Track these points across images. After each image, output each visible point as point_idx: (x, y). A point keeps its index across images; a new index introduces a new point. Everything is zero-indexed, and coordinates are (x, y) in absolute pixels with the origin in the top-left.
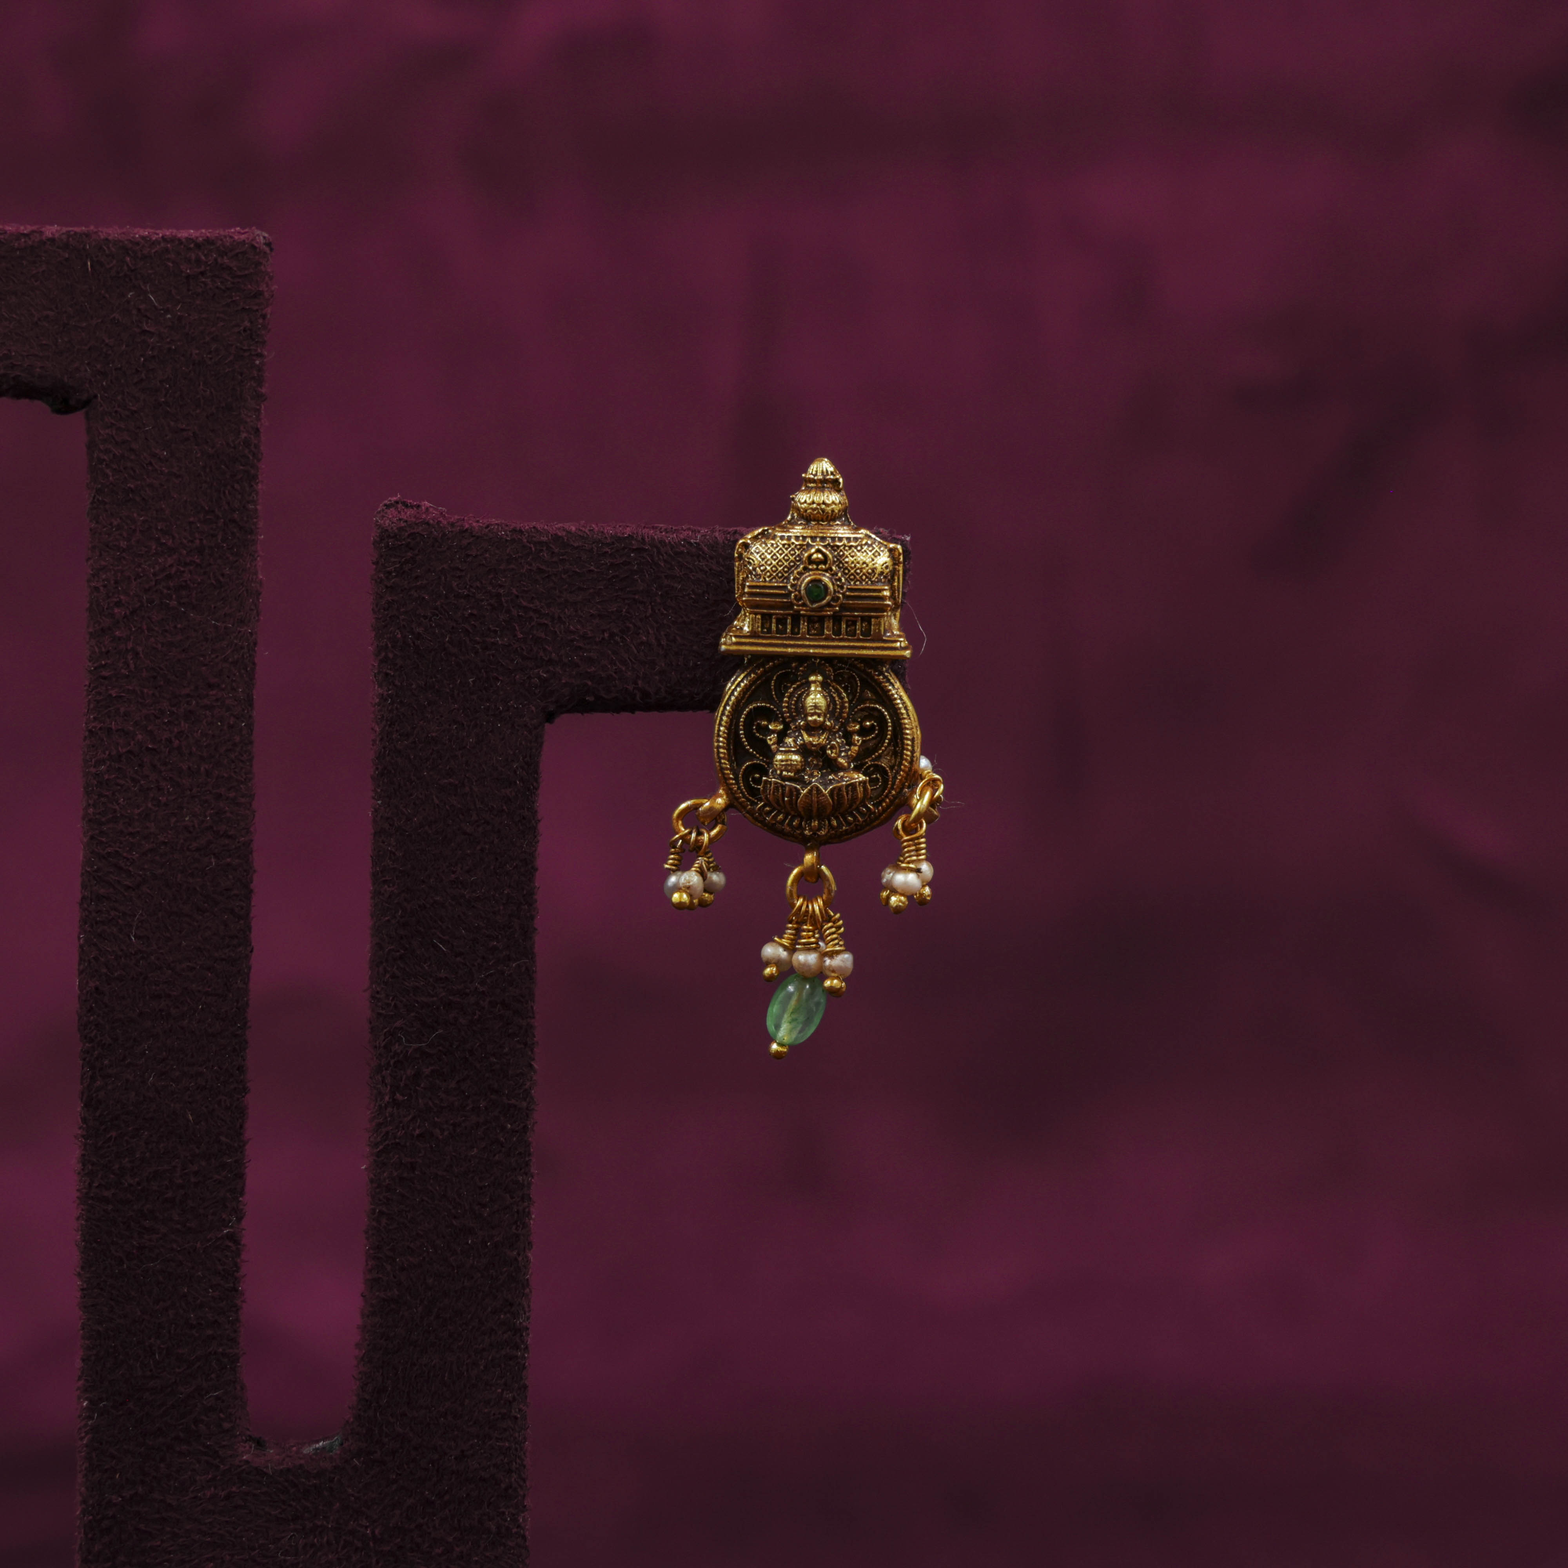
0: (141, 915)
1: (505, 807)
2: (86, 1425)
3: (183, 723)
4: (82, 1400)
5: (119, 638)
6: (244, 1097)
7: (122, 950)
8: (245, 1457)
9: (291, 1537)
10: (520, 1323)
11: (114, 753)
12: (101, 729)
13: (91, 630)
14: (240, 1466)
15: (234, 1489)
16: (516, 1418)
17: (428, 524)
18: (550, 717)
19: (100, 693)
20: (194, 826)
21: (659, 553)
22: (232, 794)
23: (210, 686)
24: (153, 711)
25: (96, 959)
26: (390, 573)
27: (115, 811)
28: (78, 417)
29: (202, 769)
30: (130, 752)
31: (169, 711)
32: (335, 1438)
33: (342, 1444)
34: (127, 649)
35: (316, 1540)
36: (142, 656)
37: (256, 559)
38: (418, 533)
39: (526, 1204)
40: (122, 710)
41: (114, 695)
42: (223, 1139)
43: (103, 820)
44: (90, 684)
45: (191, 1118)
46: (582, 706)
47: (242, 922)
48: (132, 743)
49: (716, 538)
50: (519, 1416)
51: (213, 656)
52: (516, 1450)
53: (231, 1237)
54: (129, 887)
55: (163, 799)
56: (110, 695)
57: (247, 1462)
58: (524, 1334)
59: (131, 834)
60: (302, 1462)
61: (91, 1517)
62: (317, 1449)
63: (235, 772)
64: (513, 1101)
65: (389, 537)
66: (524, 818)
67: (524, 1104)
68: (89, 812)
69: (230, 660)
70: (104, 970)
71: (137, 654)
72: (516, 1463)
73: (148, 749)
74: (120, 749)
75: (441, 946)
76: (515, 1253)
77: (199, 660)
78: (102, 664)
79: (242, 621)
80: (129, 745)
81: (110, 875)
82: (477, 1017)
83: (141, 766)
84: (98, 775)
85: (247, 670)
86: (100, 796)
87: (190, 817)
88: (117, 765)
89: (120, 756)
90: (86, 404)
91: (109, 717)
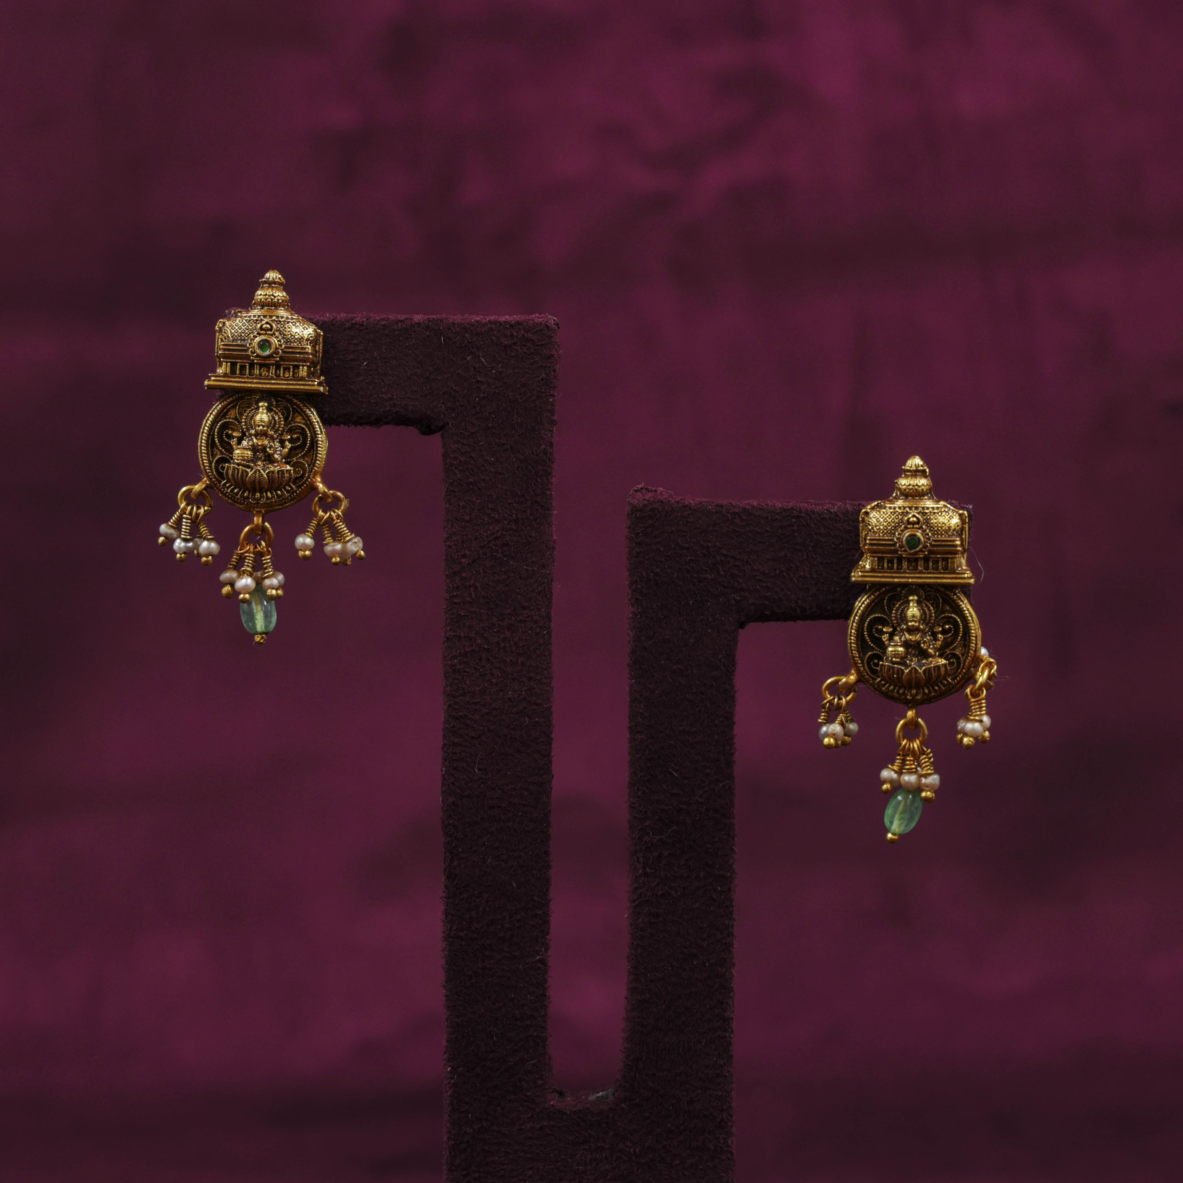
0: (481, 755)
2: (449, 1083)
3: (506, 631)
4: (446, 1067)
5: (465, 578)
6: (548, 871)
7: (469, 778)
8: (552, 1103)
9: (582, 1153)
10: (728, 1015)
11: (463, 651)
12: (454, 636)
13: (447, 573)
14: (549, 1109)
15: (545, 1123)
16: (726, 1076)
17: (662, 502)
18: (742, 625)
19: (453, 614)
20: (514, 698)
21: (810, 518)
22: (539, 677)
23: (524, 608)
24: (487, 625)
25: (453, 784)
26: (638, 534)
27: (464, 689)
28: (438, 436)
29: (519, 661)
30: (473, 650)
31: (497, 624)
32: (610, 1090)
33: (614, 1094)
34: (470, 585)
35: (598, 1156)
36: (480, 590)
37: (552, 526)
38: (656, 508)
39: (731, 938)
40: (467, 624)
41: (462, 615)
42: (535, 898)
43: (456, 694)
44: (447, 608)
45: (515, 885)
46: (762, 617)
47: (546, 759)
48: (474, 645)
49: (847, 508)
50: (727, 1075)
51: (525, 589)
52: (726, 1097)
53: (542, 962)
54: (473, 737)
55: (494, 681)
56: (460, 615)
57: (553, 1106)
58: (730, 1022)
59: (475, 703)
60: (588, 1105)
61: (453, 1142)
62: (598, 1097)
63: (540, 663)
64: (721, 872)
65: (637, 511)
66: (726, 690)
67: (729, 874)
68: (447, 689)
69: (536, 591)
70: (458, 791)
71: (476, 588)
72: (726, 1105)
73: (484, 648)
74: (467, 649)
75: (674, 773)
76: (724, 970)
77: (516, 591)
78: (454, 595)
79: (544, 566)
80: (472, 646)
81: (461, 730)
82: (697, 818)
83: (480, 660)
84: (453, 666)
85: (547, 597)
86: (454, 679)
87: (512, 692)
88: (465, 659)
89: (467, 654)
90: (442, 428)
91: (459, 628)
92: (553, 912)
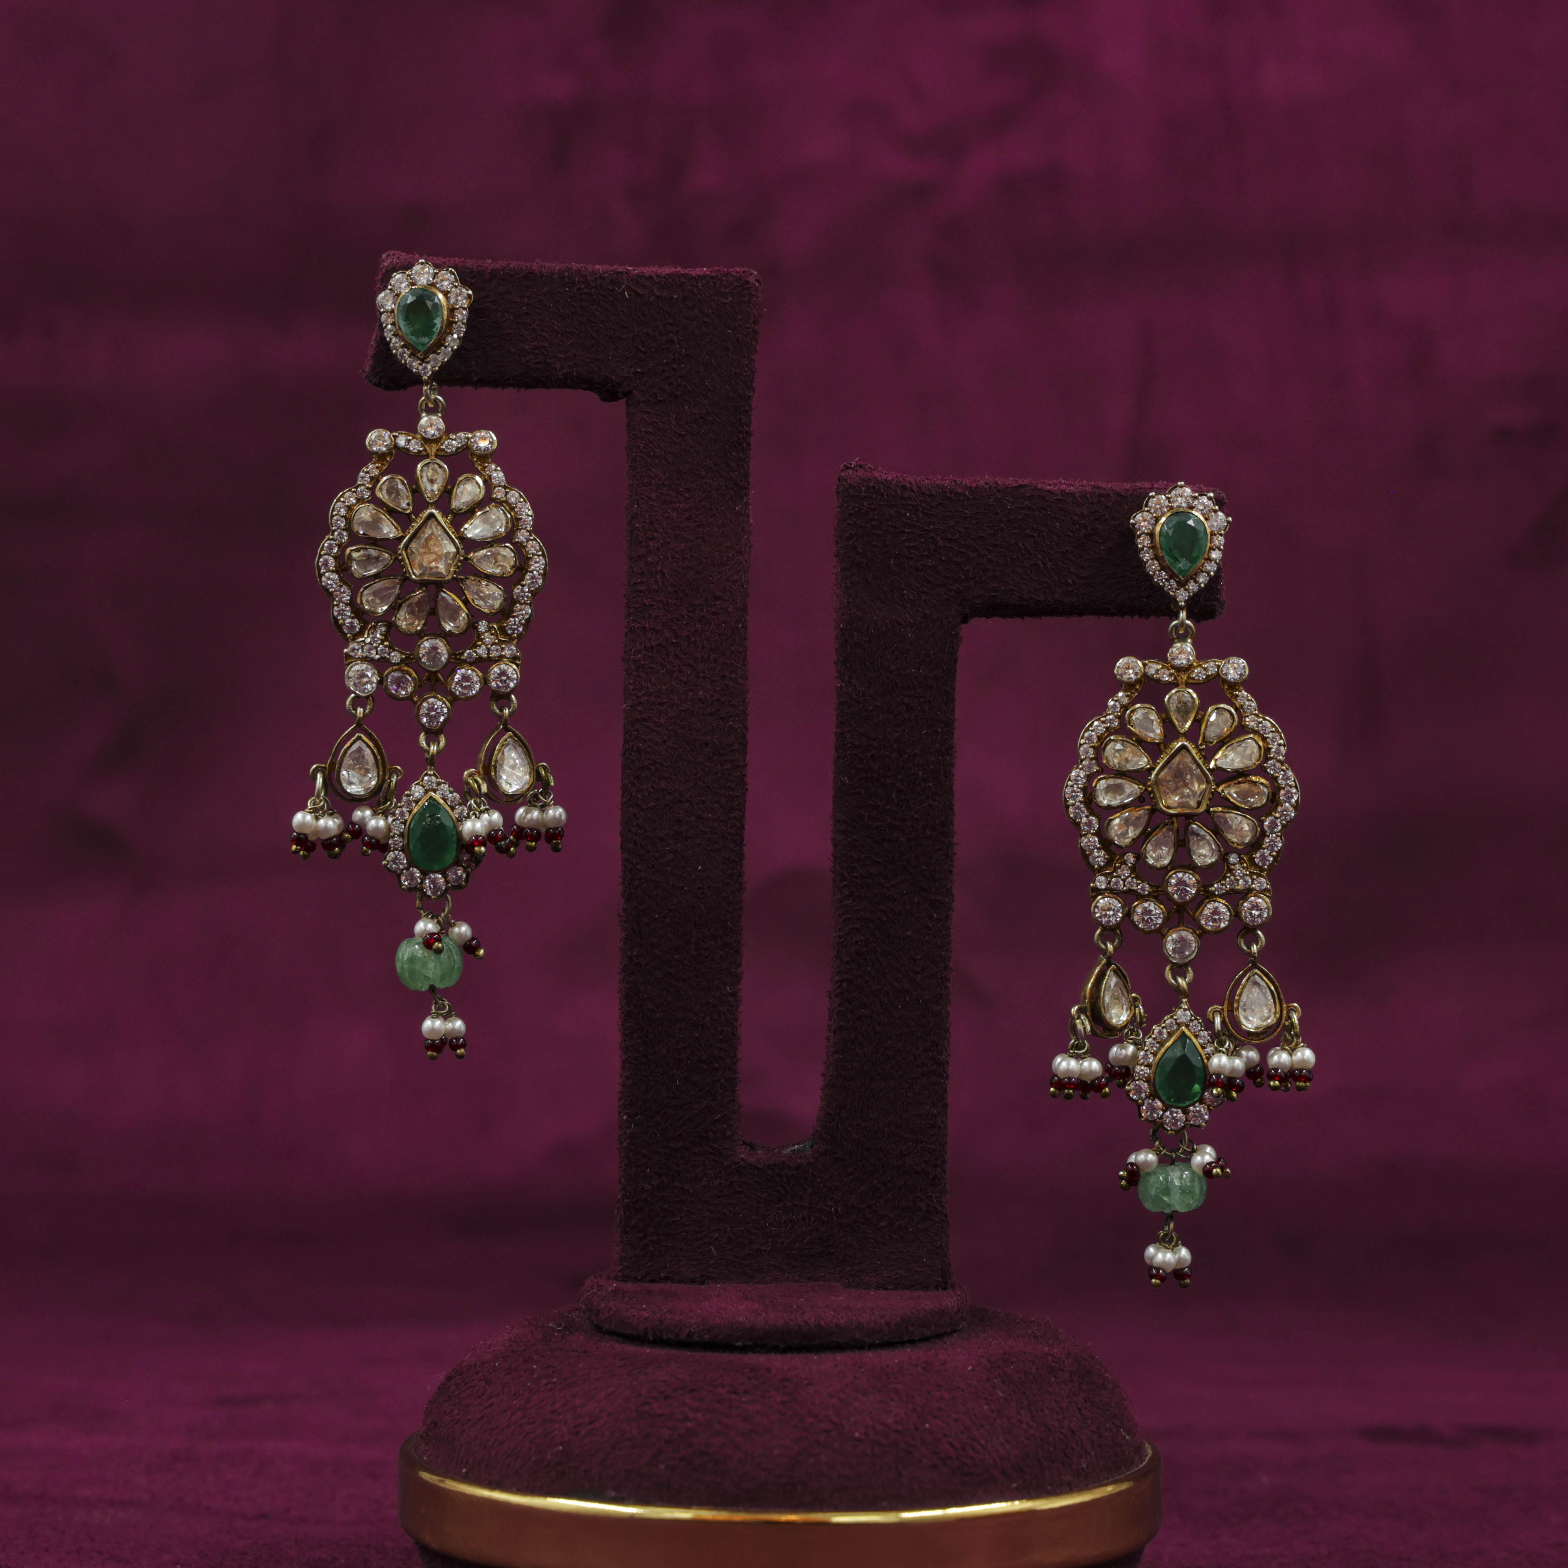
2: (625, 1133)
3: (697, 624)
4: (622, 1115)
5: (651, 563)
8: (741, 1156)
9: (776, 1213)
10: (943, 1058)
11: (648, 644)
12: (638, 628)
13: (631, 556)
14: (738, 1163)
15: (734, 1179)
16: (940, 1127)
17: (878, 479)
18: (965, 620)
19: (637, 603)
20: (706, 698)
22: (734, 676)
23: (717, 598)
24: (676, 616)
26: (852, 514)
27: (649, 687)
28: (622, 402)
29: (712, 657)
30: (660, 645)
31: (687, 616)
32: (807, 1142)
33: (812, 1147)
34: (656, 571)
35: (794, 1216)
36: (667, 576)
37: (748, 507)
38: (871, 487)
39: (947, 972)
40: (653, 614)
41: (648, 604)
42: (727, 924)
43: (639, 694)
44: (630, 596)
45: (703, 909)
46: (993, 609)
47: (740, 770)
48: (661, 638)
50: (942, 1126)
51: (719, 577)
52: (940, 1150)
53: (734, 994)
55: (684, 679)
56: (645, 604)
57: (743, 1159)
58: (946, 1067)
59: (661, 704)
60: (784, 1159)
61: (628, 1200)
62: (794, 1150)
63: (736, 661)
64: (939, 897)
66: (946, 692)
67: (947, 900)
68: (630, 688)
69: (731, 579)
71: (664, 575)
72: (940, 1160)
73: (672, 643)
74: (653, 643)
76: (939, 1007)
77: (708, 579)
78: (638, 582)
79: (739, 552)
80: (659, 640)
82: (912, 836)
83: (667, 655)
84: (636, 661)
85: (743, 587)
86: (638, 676)
87: (703, 692)
88: (650, 654)
89: (652, 648)
90: (627, 394)
91: (644, 619)
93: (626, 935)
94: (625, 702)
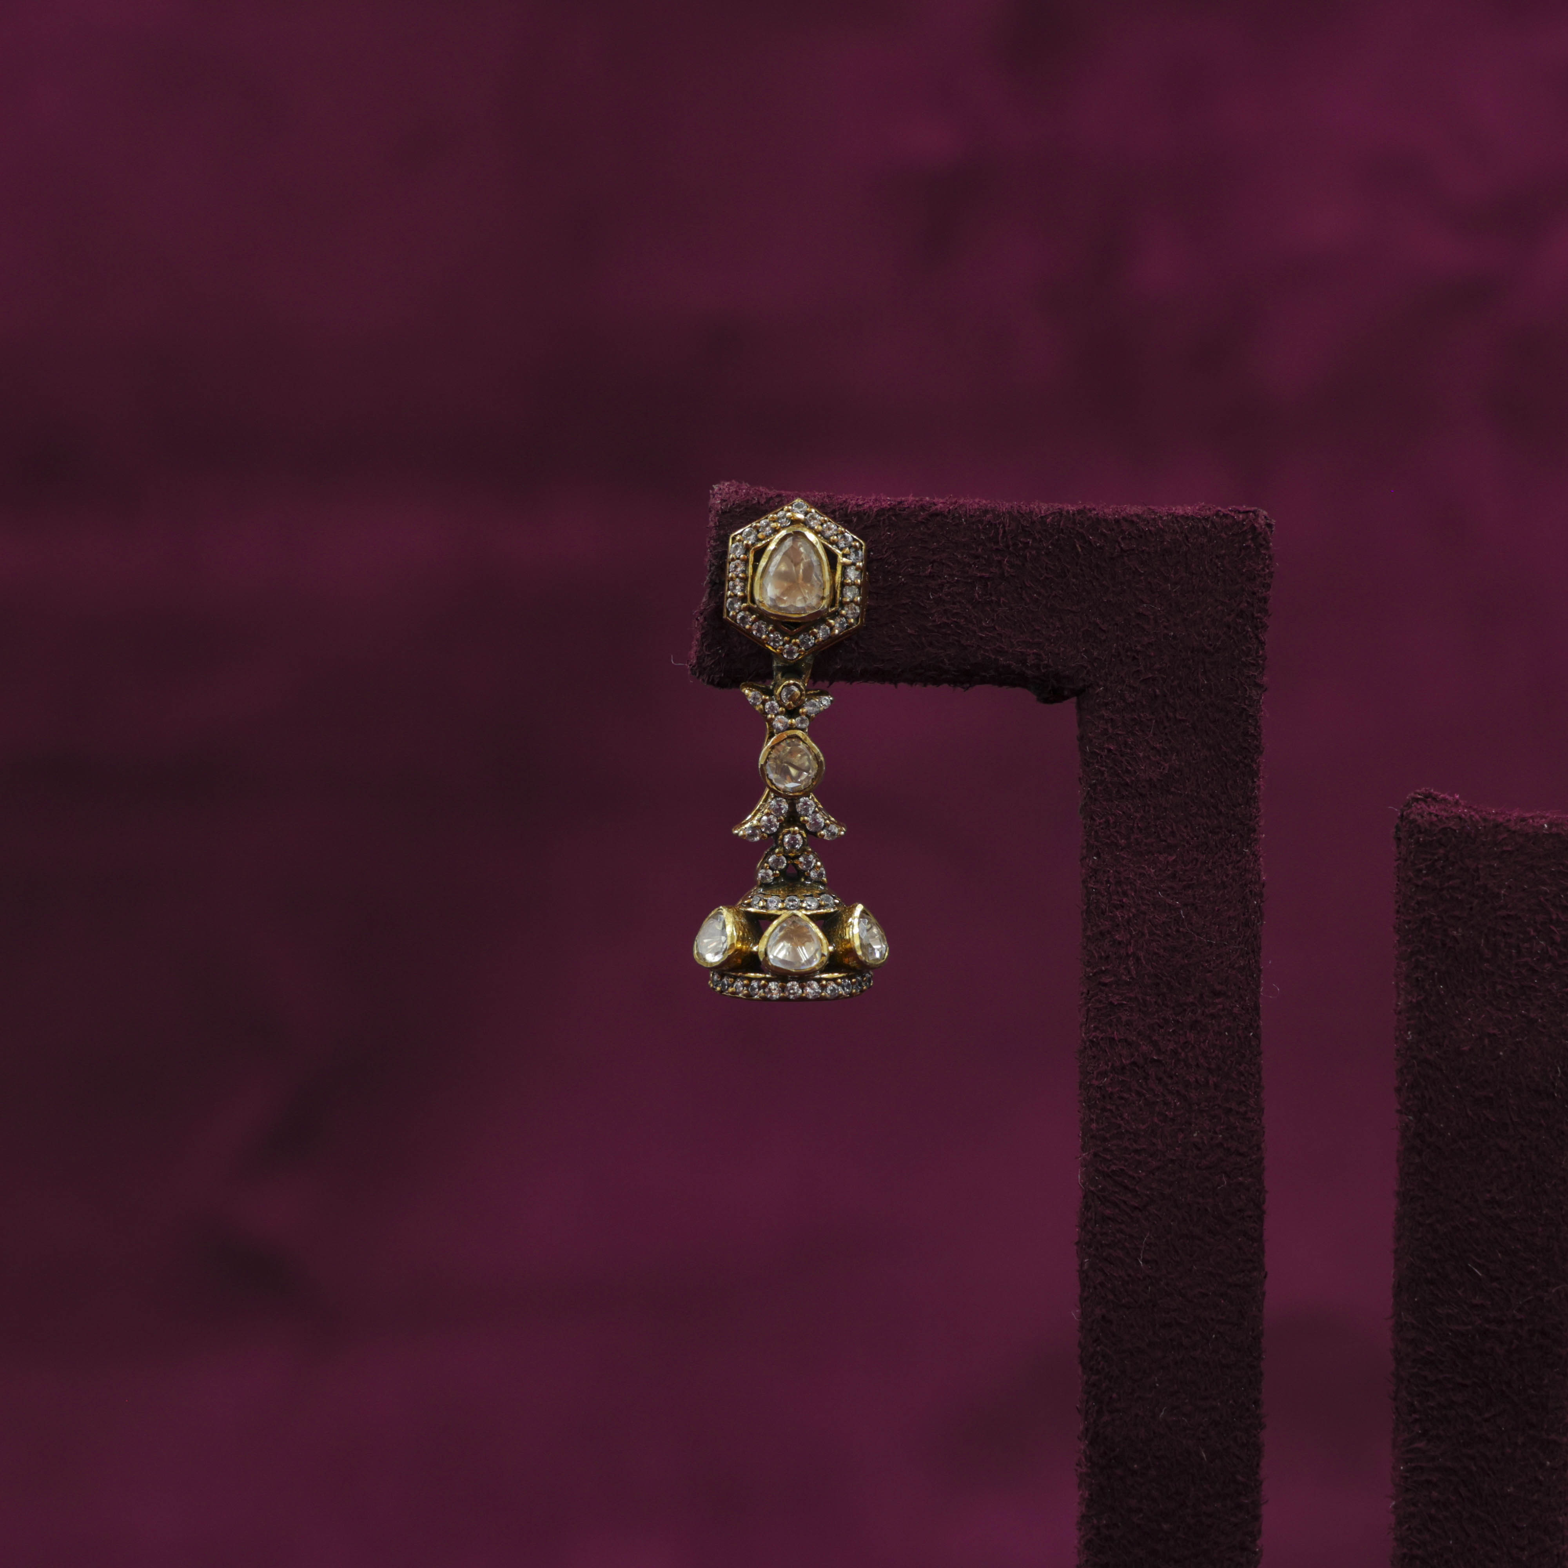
0: (1149, 1237)
1: (1542, 1122)
3: (1188, 1033)
5: (1120, 943)
6: (1259, 1433)
11: (1118, 1064)
12: (1102, 1039)
13: (1089, 933)
17: (1460, 818)
19: (1100, 1002)
20: (1203, 1143)
22: (1243, 1109)
23: (1216, 994)
24: (1157, 1020)
25: (1100, 1284)
26: (1420, 870)
27: (1120, 1126)
29: (1211, 1082)
30: (1134, 1063)
31: (1173, 1020)
34: (1127, 953)
36: (1144, 962)
37: (1259, 859)
38: (1450, 828)
40: (1124, 1018)
41: (1116, 1003)
42: (1239, 1477)
43: (1108, 1135)
44: (1088, 991)
45: (1204, 1456)
47: (1255, 1245)
51: (1218, 962)
54: (1136, 1208)
55: (1170, 1114)
56: (1111, 1003)
59: (1137, 1151)
63: (1245, 1086)
64: (1553, 1437)
65: (1420, 832)
66: (1563, 1133)
68: (1092, 1127)
69: (1237, 966)
70: (1111, 1297)
71: (1138, 959)
73: (1152, 1060)
74: (1124, 1061)
75: (1476, 1270)
77: (1203, 966)
78: (1101, 970)
79: (1247, 925)
80: (1133, 1056)
81: (1116, 1195)
82: (1514, 1346)
83: (1146, 1079)
84: (1100, 1088)
85: (1253, 977)
86: (1104, 1109)
87: (1198, 1133)
88: (1121, 1078)
89: (1123, 1068)
90: (1079, 693)
91: (1111, 1026)
92: (1267, 1501)
93: (1091, 1495)
94: (1083, 1149)
